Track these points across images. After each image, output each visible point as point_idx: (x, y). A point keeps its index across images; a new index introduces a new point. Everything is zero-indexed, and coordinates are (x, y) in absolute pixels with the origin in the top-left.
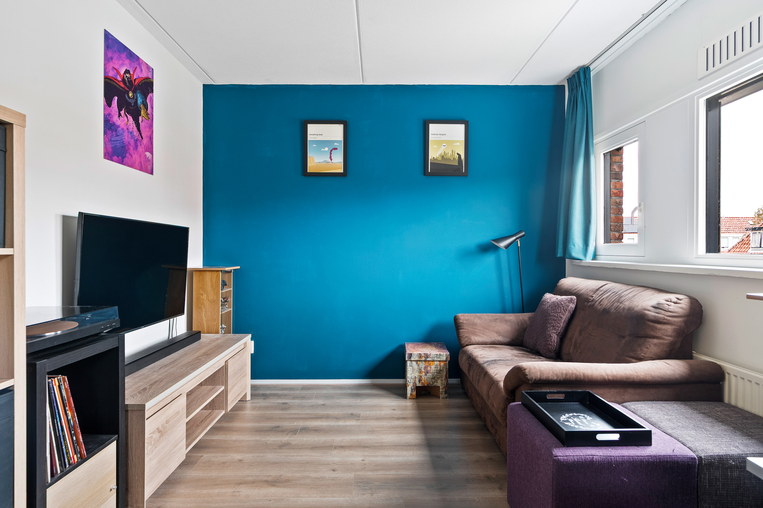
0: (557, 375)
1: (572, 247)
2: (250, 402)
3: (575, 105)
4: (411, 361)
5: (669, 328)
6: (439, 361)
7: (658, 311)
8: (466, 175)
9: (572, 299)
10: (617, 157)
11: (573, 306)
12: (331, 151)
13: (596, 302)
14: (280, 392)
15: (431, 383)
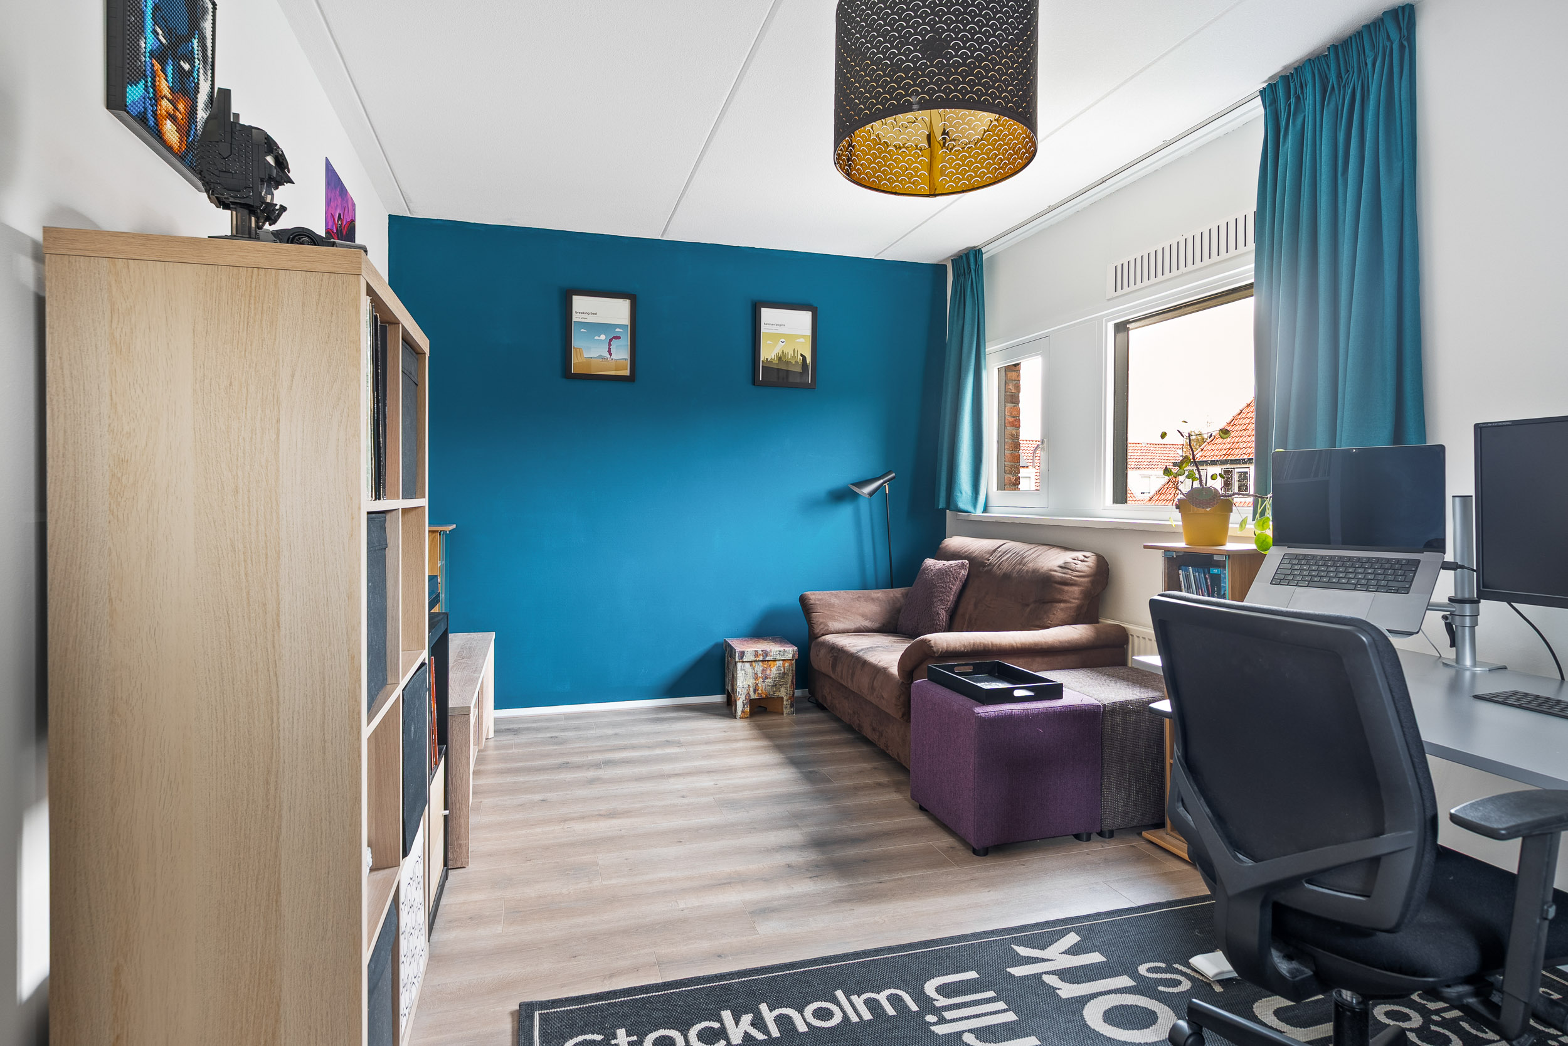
0: (964, 645)
1: (959, 494)
2: (493, 739)
3: (962, 298)
4: (743, 662)
5: (1076, 589)
6: (782, 660)
7: (1065, 570)
8: (811, 387)
9: (963, 564)
10: (1013, 373)
11: (964, 573)
12: (611, 340)
13: (994, 565)
14: (534, 725)
15: (772, 693)
